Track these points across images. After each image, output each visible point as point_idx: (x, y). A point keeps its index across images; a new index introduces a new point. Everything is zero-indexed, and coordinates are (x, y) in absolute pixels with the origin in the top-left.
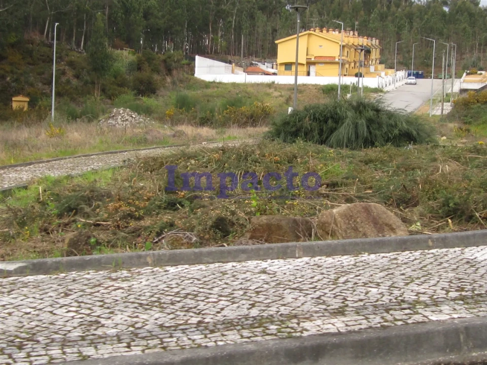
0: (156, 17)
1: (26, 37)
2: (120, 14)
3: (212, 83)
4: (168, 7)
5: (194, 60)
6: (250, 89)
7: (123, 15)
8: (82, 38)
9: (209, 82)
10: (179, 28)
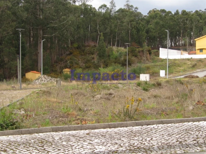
0: (152, 32)
1: (86, 44)
2: (135, 32)
3: (165, 59)
4: (159, 27)
5: (159, 50)
6: (177, 62)
7: (136, 32)
8: (115, 43)
9: (164, 59)
10: (164, 36)
